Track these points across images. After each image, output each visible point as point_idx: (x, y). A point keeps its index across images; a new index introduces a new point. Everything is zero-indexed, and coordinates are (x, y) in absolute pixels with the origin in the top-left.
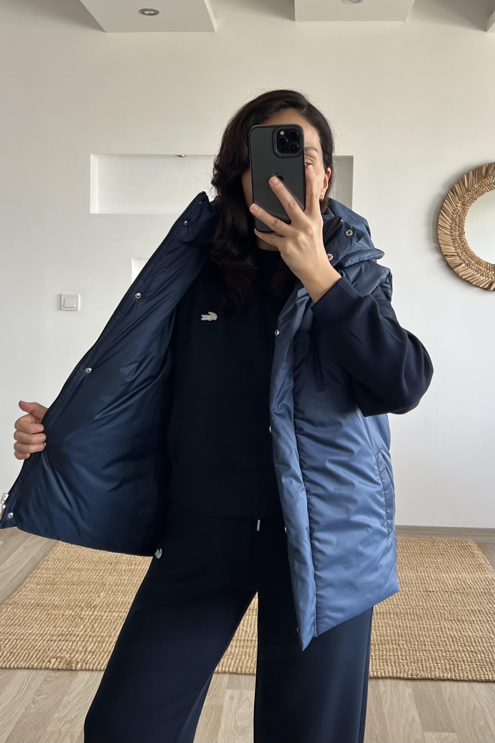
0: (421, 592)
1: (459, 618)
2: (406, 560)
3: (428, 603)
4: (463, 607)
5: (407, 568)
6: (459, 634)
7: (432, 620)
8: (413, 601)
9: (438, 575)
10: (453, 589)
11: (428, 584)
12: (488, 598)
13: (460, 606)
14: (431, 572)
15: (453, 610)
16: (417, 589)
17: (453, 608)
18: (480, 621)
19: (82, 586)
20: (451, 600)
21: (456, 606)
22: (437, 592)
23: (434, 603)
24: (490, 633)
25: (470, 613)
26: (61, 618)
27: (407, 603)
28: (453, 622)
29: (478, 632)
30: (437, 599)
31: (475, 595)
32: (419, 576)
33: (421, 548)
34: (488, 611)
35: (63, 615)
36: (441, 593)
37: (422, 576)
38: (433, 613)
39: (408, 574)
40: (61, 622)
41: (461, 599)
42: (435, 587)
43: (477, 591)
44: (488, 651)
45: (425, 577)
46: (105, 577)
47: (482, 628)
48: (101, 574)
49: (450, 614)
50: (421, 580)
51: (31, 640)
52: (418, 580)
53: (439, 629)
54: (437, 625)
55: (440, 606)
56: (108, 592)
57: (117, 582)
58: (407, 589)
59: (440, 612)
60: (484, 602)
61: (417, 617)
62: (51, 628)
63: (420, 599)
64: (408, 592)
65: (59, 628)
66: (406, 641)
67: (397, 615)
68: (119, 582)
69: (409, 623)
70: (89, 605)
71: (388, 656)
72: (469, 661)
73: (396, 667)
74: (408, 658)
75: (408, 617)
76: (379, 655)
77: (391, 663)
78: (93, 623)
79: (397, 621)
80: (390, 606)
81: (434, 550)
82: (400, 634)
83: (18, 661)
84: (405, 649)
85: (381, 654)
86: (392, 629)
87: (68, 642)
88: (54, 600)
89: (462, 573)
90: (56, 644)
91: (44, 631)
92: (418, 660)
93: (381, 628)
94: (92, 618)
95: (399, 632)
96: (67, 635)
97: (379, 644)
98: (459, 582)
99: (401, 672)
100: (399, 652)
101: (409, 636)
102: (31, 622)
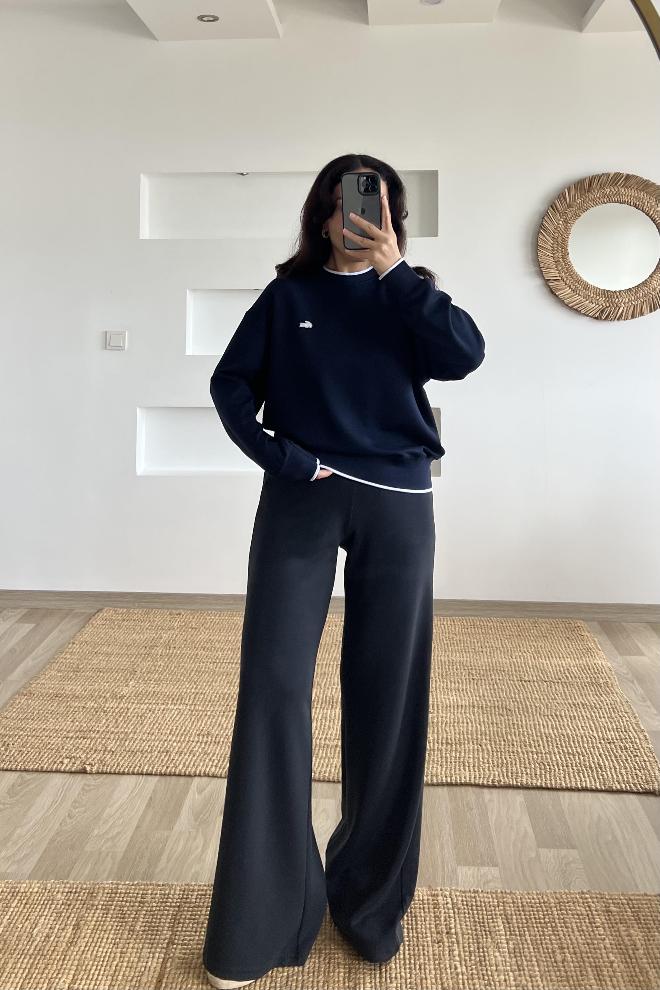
0: (514, 681)
1: (558, 713)
2: (500, 644)
3: (521, 695)
4: (564, 700)
5: (499, 652)
6: (555, 731)
7: (524, 715)
8: (503, 693)
9: (537, 661)
10: (554, 678)
11: (523, 672)
12: (595, 690)
13: (561, 698)
14: (529, 658)
15: (550, 703)
16: (509, 677)
17: (551, 701)
18: (582, 716)
19: (109, 674)
20: (550, 692)
21: (556, 699)
22: (534, 681)
23: (529, 694)
24: (593, 731)
25: (571, 707)
26: (82, 711)
27: (495, 694)
28: (550, 717)
29: (579, 730)
30: (532, 689)
31: (580, 686)
32: (513, 662)
33: (519, 630)
34: (593, 705)
35: (84, 707)
36: (538, 683)
37: (517, 662)
38: (527, 707)
39: (500, 660)
40: (81, 716)
41: (561, 689)
42: (532, 676)
43: (582, 681)
44: (589, 753)
45: (521, 663)
46: (137, 664)
47: (583, 725)
48: (133, 659)
49: (547, 708)
50: (515, 666)
51: (43, 738)
52: (511, 668)
53: (532, 726)
54: (530, 721)
55: (536, 699)
56: (138, 680)
57: (151, 669)
58: (497, 678)
59: (535, 706)
60: (589, 694)
61: (507, 712)
62: (68, 723)
63: (512, 690)
64: (498, 681)
65: (77, 723)
66: (490, 741)
67: (482, 709)
68: (153, 668)
69: (496, 719)
70: (114, 696)
71: (467, 758)
72: (565, 765)
73: (475, 771)
74: (491, 762)
75: (495, 711)
76: (456, 757)
77: (469, 767)
78: (117, 717)
79: (481, 716)
80: (474, 698)
81: (535, 631)
82: (484, 732)
83: (26, 761)
84: (488, 750)
85: (458, 756)
86: (474, 725)
87: (85, 740)
88: (76, 689)
89: (566, 659)
90: (71, 742)
91: (60, 726)
92: (503, 763)
93: (461, 725)
94: (117, 711)
95: (483, 729)
96: (86, 731)
97: (456, 744)
98: (562, 669)
99: (480, 778)
100: (481, 754)
101: (494, 735)
102: (47, 715)
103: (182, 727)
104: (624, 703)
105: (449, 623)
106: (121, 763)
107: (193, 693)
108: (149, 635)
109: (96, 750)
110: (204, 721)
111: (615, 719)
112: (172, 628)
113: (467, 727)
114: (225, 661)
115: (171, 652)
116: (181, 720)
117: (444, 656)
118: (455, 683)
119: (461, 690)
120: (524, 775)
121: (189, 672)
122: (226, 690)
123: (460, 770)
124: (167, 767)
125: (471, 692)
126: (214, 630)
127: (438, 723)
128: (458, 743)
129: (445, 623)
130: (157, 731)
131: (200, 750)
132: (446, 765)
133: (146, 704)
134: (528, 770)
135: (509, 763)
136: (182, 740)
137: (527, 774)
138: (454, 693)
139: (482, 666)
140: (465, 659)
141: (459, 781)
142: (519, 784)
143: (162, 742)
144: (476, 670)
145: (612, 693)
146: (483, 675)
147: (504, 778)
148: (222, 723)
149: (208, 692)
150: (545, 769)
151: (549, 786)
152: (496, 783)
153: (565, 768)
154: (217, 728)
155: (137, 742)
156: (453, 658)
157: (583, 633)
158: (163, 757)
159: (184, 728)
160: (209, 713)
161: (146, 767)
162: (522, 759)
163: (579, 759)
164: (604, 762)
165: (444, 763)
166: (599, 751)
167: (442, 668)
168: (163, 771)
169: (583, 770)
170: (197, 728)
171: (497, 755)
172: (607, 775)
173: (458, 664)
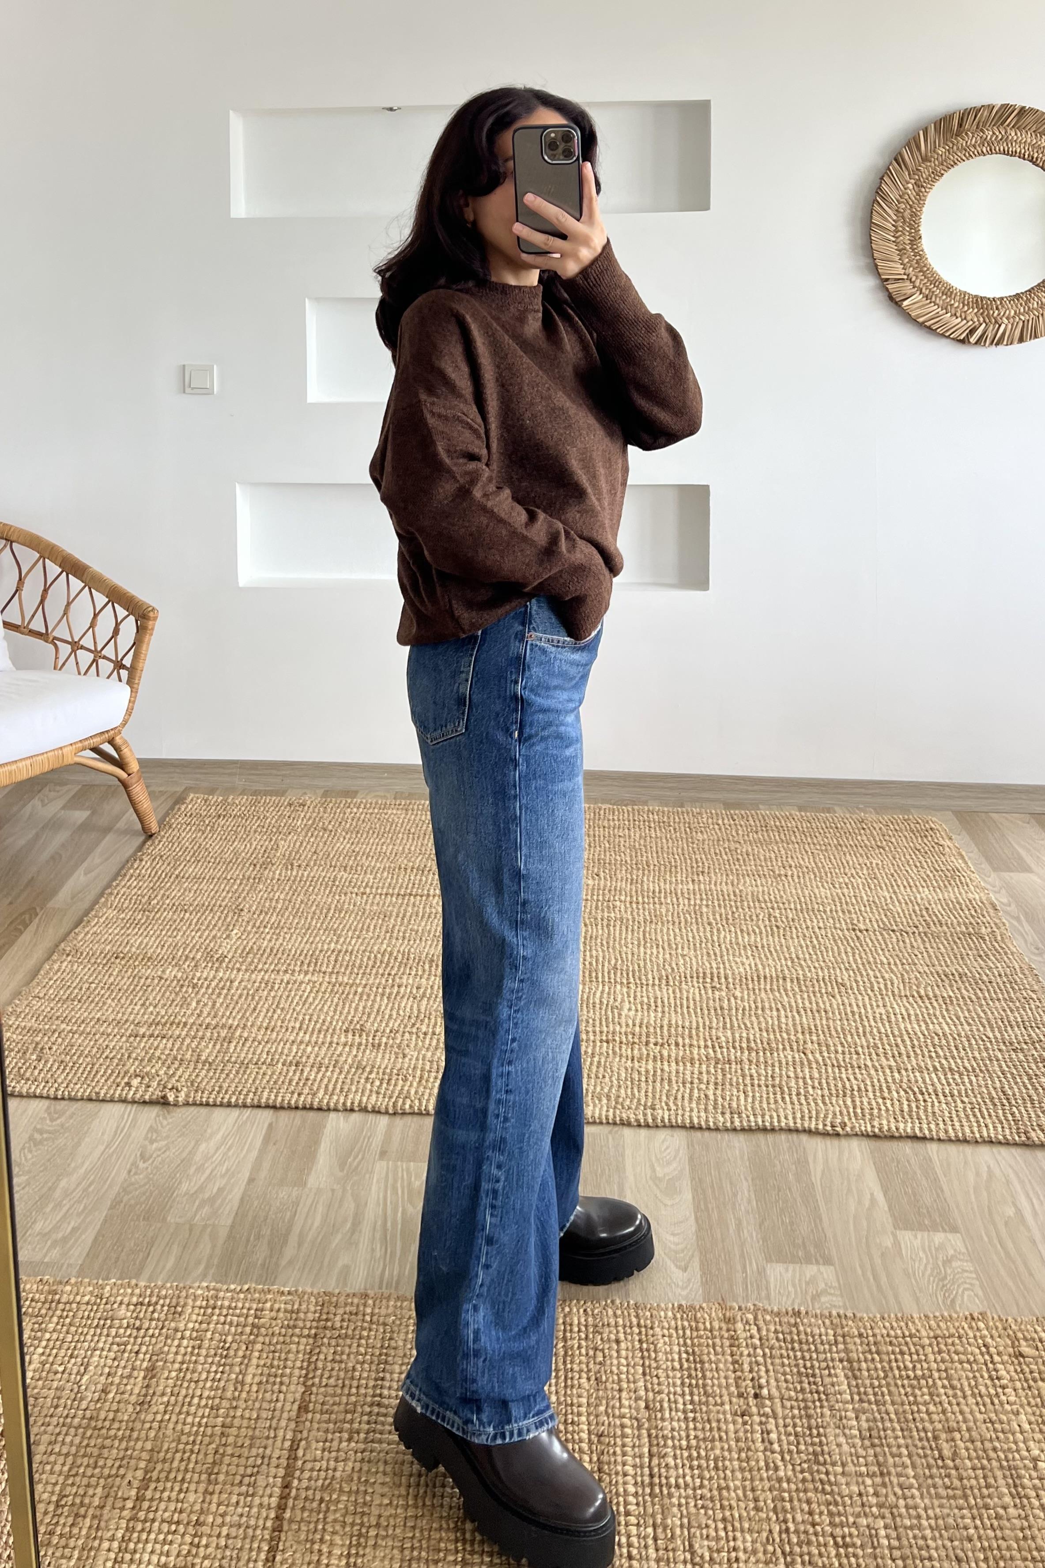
0: (842, 930)
1: (923, 993)
2: (811, 860)
3: (857, 957)
4: (928, 966)
5: (812, 876)
6: (923, 1027)
7: (868, 995)
8: (828, 952)
9: (874, 892)
10: (905, 923)
11: (856, 913)
12: (977, 948)
13: (922, 961)
14: (861, 886)
15: (907, 972)
16: (834, 924)
17: (907, 967)
18: (963, 998)
19: (199, 915)
20: (904, 950)
21: (915, 964)
22: (875, 930)
23: (870, 956)
24: (984, 1027)
26: (157, 985)
27: (816, 955)
28: (911, 1000)
29: (962, 1025)
30: (875, 946)
31: (950, 938)
32: (837, 894)
33: (838, 834)
34: (978, 975)
36: (882, 934)
37: (844, 895)
38: (869, 980)
39: (816, 891)
40: (157, 995)
41: (922, 946)
42: (871, 921)
43: (953, 930)
44: (984, 1069)
45: (850, 897)
46: (243, 895)
47: (967, 1015)
48: (236, 887)
49: (903, 982)
50: (841, 903)
52: (835, 905)
53: (884, 1017)
54: (878, 1006)
55: (882, 963)
56: (246, 927)
57: (265, 905)
58: (815, 924)
59: (883, 977)
60: (968, 955)
61: (839, 988)
63: (842, 948)
64: (817, 930)
65: (151, 1008)
66: (819, 1044)
67: (799, 983)
68: (267, 905)
69: (824, 1003)
70: (209, 956)
71: (785, 1078)
72: (947, 1091)
73: (801, 1104)
74: (825, 1085)
75: (820, 987)
76: (767, 1076)
77: (790, 1095)
78: (214, 997)
79: (798, 997)
80: (784, 962)
81: (865, 838)
82: (806, 1026)
83: (70, 1081)
84: (817, 1062)
85: (770, 1073)
86: (790, 1014)
87: (164, 1041)
88: (147, 944)
89: (921, 889)
90: (143, 1045)
91: (123, 1014)
92: (844, 1087)
93: (768, 1012)
94: (214, 984)
95: (804, 1019)
96: (166, 1023)
97: (764, 1049)
98: (917, 908)
99: (810, 1118)
100: (807, 1070)
101: (823, 1032)
102: (103, 992)
103: (319, 1017)
104: (1027, 972)
105: (726, 821)
106: (225, 1085)
107: (333, 951)
108: (258, 842)
109: (182, 1060)
110: (354, 1005)
111: (1018, 1004)
112: (292, 830)
113: (779, 1017)
114: (379, 891)
115: (294, 873)
116: (317, 1002)
117: (727, 884)
118: (748, 934)
119: (760, 945)
120: (883, 1112)
121: (325, 911)
122: (385, 946)
123: (776, 1102)
124: (299, 1095)
125: (776, 951)
126: (358, 832)
127: (730, 1010)
128: (767, 1047)
129: (720, 822)
130: (279, 1023)
131: (350, 1060)
132: (753, 1091)
133: (260, 971)
134: (888, 1102)
135: (856, 1088)
136: (320, 1040)
137: (887, 1110)
138: (749, 953)
139: (789, 903)
140: (761, 889)
141: (776, 1124)
142: (877, 1130)
143: (288, 1045)
144: (779, 908)
145: (1006, 953)
146: (793, 920)
147: (850, 1119)
148: (383, 1008)
149: (356, 948)
150: (917, 1100)
151: (927, 1132)
152: (839, 1129)
153: (949, 1098)
154: (375, 1019)
155: (248, 1045)
156: (741, 888)
157: (942, 842)
158: (291, 1074)
159: (322, 1017)
160: (360, 990)
161: (265, 1094)
162: (875, 1080)
163: (971, 1082)
164: (1011, 1088)
165: (749, 1088)
166: (1001, 1067)
167: (725, 906)
168: (293, 1102)
169: (979, 1104)
170: (343, 1017)
171: (834, 1073)
172: (1020, 1113)
173: (749, 897)
